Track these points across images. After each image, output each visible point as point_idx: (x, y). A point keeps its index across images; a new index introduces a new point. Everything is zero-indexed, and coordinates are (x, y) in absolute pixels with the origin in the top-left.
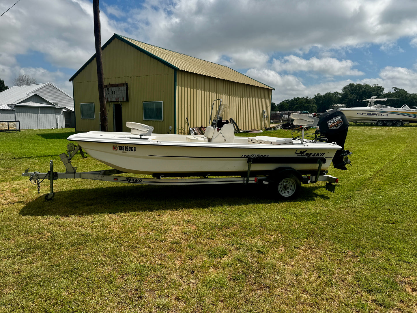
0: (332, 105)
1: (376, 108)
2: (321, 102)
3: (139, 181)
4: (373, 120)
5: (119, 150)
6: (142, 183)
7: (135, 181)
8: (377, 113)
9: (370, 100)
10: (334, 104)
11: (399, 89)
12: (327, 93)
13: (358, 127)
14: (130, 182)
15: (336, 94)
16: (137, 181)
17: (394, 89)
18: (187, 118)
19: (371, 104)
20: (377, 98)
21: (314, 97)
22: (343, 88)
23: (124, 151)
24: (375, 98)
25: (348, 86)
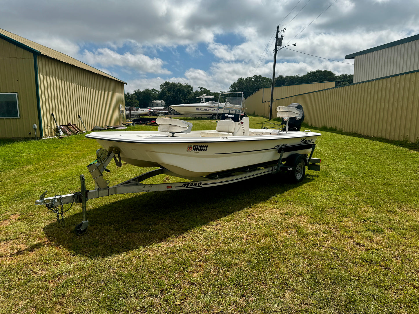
0: (152, 101)
1: (210, 104)
2: (141, 98)
3: (198, 185)
4: (209, 115)
5: (193, 150)
6: (202, 186)
7: (194, 186)
8: (211, 108)
9: (202, 97)
10: (153, 100)
11: (203, 89)
12: (146, 90)
13: (199, 121)
14: (189, 187)
15: (154, 90)
16: (196, 185)
17: (200, 88)
18: (52, 114)
19: (202, 100)
20: (206, 95)
21: (134, 92)
22: (160, 86)
23: (197, 151)
24: (205, 96)
25: (164, 83)
